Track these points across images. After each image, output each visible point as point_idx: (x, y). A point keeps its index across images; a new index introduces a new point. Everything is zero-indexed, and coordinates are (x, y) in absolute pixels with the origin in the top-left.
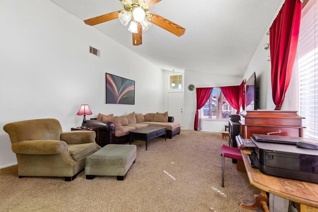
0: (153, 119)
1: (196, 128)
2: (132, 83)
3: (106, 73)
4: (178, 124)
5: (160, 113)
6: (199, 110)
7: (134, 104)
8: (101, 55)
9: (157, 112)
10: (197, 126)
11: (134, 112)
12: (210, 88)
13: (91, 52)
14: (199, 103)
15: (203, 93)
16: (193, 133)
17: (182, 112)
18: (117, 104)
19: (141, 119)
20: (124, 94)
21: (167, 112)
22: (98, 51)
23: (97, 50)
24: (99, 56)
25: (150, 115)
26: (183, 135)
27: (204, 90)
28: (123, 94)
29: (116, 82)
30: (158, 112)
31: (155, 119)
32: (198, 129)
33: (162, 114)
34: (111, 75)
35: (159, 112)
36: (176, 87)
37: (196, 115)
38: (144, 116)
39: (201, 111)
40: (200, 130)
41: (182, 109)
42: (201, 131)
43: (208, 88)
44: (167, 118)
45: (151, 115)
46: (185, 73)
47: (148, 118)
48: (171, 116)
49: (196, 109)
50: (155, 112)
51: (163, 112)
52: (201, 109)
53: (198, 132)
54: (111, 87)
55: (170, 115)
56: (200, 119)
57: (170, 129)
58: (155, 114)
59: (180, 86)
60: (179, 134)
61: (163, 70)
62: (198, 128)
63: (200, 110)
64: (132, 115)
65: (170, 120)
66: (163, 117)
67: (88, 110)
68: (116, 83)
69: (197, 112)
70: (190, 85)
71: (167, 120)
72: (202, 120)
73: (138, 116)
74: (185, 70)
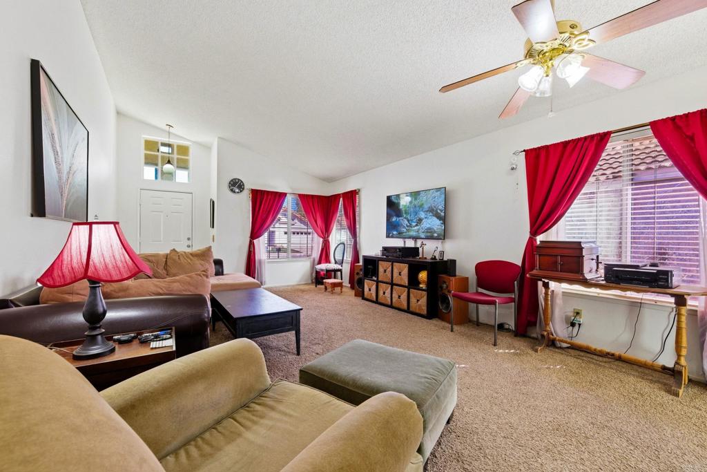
6: (256, 242)
12: (281, 193)
14: (257, 225)
17: (189, 246)
21: (210, 247)
27: (269, 197)
37: (250, 252)
39: (261, 243)
41: (189, 239)
43: (277, 193)
49: (249, 240)
52: (261, 238)
56: (260, 262)
61: (118, 114)
63: (259, 240)
69: (251, 245)
71: (214, 270)
72: (264, 263)
74: (219, 138)
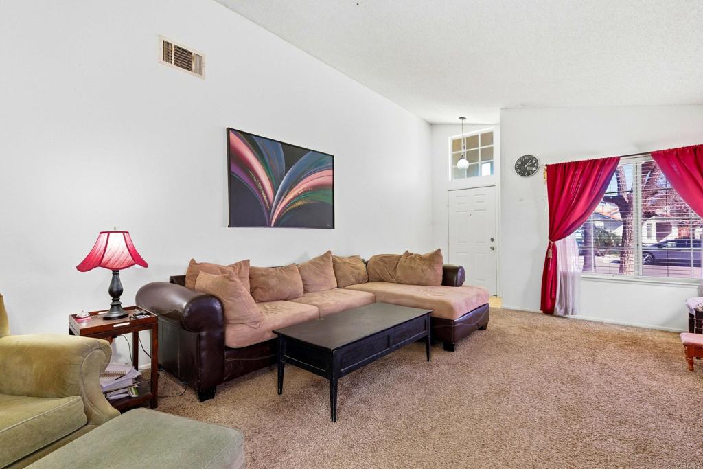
0: (393, 273)
1: (549, 305)
2: (325, 161)
3: (229, 130)
4: (478, 295)
5: (416, 255)
6: (558, 243)
7: (333, 227)
8: (207, 70)
9: (407, 252)
10: (554, 300)
11: (329, 252)
12: (605, 160)
13: (167, 57)
14: (558, 220)
15: (573, 183)
16: (537, 327)
17: (493, 249)
18: (270, 226)
19: (353, 273)
20: (295, 197)
21: (439, 250)
22: (196, 59)
23: (191, 53)
24: (199, 71)
25: (383, 261)
26: (500, 332)
27: (579, 172)
28: (290, 196)
29: (266, 157)
30: (410, 252)
31: (399, 273)
32: (558, 309)
33: (422, 258)
34: (248, 138)
35: (413, 251)
36: (473, 171)
37: (547, 259)
38: (366, 263)
39: (569, 246)
40: (566, 312)
41: (492, 240)
42: (570, 316)
43: (596, 161)
44: (441, 272)
45: (385, 259)
46: (502, 125)
47: (378, 271)
48: (455, 264)
49: (548, 240)
50: (400, 252)
51: (425, 251)
52: (568, 238)
53: (559, 321)
54: (248, 175)
55: (449, 260)
56: (565, 276)
57: (446, 315)
58: (401, 256)
59: (485, 168)
60: (483, 328)
61: (432, 125)
62: (557, 306)
63: (564, 242)
64: (322, 263)
65: (451, 277)
66: (425, 267)
67: (120, 250)
68: (267, 161)
69: (552, 248)
70: (524, 157)
71: (440, 279)
72: (573, 278)
73: (345, 263)
74: (502, 109)
